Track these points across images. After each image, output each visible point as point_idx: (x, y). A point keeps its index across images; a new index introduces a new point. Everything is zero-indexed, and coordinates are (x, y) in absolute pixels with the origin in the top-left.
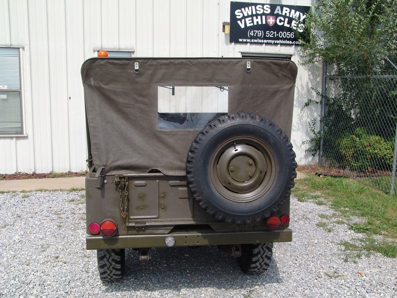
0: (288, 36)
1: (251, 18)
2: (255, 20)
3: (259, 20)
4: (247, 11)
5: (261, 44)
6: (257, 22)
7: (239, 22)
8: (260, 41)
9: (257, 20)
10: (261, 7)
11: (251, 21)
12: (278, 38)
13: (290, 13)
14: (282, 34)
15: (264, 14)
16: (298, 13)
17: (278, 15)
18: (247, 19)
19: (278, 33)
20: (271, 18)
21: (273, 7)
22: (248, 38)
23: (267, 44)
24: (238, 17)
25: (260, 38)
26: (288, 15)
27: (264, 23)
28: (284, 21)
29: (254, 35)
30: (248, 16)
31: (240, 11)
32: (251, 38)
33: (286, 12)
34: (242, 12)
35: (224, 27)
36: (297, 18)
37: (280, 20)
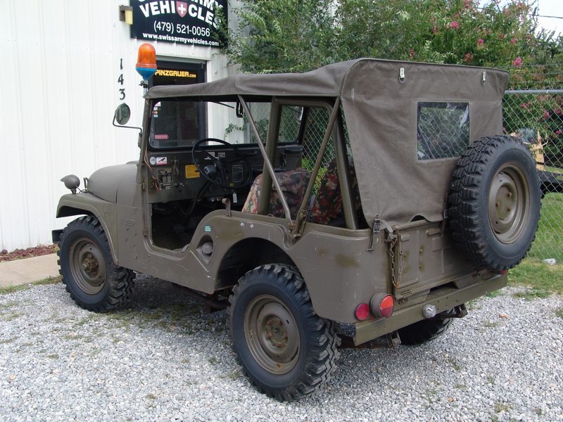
0: (203, 33)
1: (156, 3)
2: (163, 7)
3: (167, 6)
5: (172, 42)
6: (165, 10)
7: (141, 7)
8: (170, 38)
9: (165, 7)
11: (157, 8)
12: (191, 36)
14: (196, 30)
17: (189, 2)
18: (152, 4)
19: (190, 28)
20: (182, 5)
22: (155, 33)
23: (178, 43)
25: (170, 34)
26: (201, 3)
27: (174, 11)
28: (197, 12)
29: (161, 29)
32: (159, 33)
35: (123, 12)
36: (212, 9)
37: (193, 9)
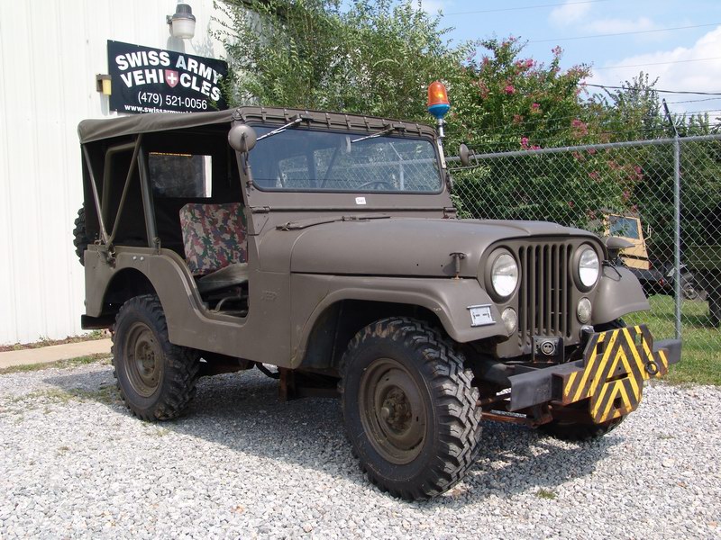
0: (199, 105)
1: (141, 72)
2: (148, 76)
3: (154, 75)
4: (135, 59)
6: (152, 79)
7: (123, 76)
8: (157, 111)
9: (151, 76)
10: (156, 54)
11: (141, 77)
12: (183, 108)
13: (198, 68)
14: (190, 102)
15: (160, 66)
16: (209, 70)
17: (181, 71)
18: (136, 73)
19: (183, 100)
20: (172, 74)
21: (174, 57)
22: (139, 106)
24: (121, 68)
25: (157, 106)
26: (196, 71)
27: (162, 81)
28: (191, 81)
29: (147, 101)
30: (137, 68)
31: (123, 57)
32: (144, 105)
33: (193, 66)
34: (126, 60)
35: (100, 83)
36: (209, 78)
37: (185, 78)
